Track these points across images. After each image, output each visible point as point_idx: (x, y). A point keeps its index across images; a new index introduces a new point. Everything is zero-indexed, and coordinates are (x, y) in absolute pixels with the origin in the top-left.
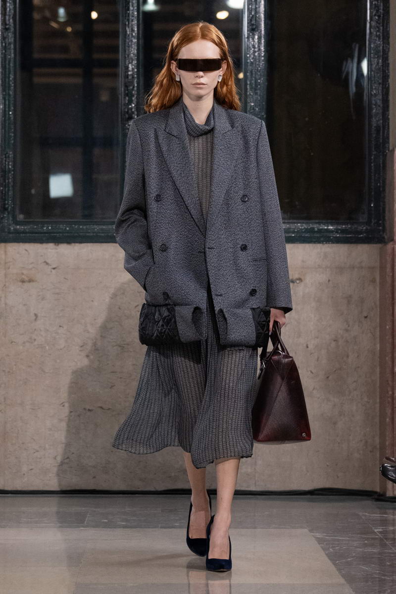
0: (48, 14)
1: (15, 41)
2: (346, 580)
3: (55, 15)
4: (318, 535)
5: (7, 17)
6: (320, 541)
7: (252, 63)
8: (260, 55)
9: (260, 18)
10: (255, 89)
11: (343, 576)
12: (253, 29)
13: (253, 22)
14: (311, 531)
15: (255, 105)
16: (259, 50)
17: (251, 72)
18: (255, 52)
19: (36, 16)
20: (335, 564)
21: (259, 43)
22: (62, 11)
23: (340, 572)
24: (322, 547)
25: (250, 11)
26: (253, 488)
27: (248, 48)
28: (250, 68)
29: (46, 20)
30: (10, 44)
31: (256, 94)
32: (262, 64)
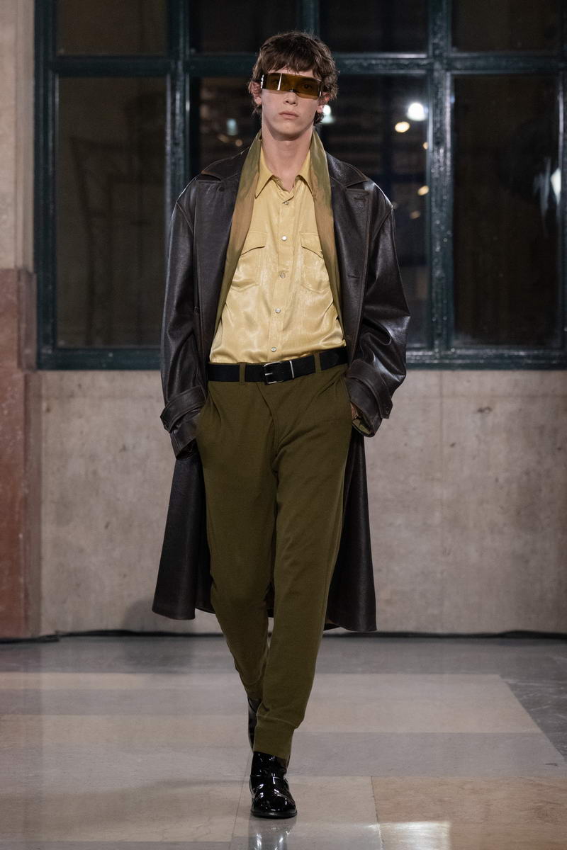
0: (216, 127)
1: (185, 156)
2: (542, 729)
3: (224, 129)
4: (511, 681)
5: (177, 132)
6: (513, 687)
7: (437, 179)
8: (445, 170)
9: (445, 131)
10: (440, 206)
11: (540, 725)
12: (438, 142)
13: (438, 135)
14: (503, 676)
15: (441, 223)
16: (445, 164)
17: (436, 189)
18: (440, 167)
19: (204, 129)
20: (530, 713)
21: (445, 156)
22: (232, 124)
23: (536, 721)
24: (515, 695)
25: (435, 123)
26: (439, 631)
27: (433, 163)
28: (435, 184)
29: (215, 134)
30: (179, 159)
31: (441, 211)
32: (448, 180)
